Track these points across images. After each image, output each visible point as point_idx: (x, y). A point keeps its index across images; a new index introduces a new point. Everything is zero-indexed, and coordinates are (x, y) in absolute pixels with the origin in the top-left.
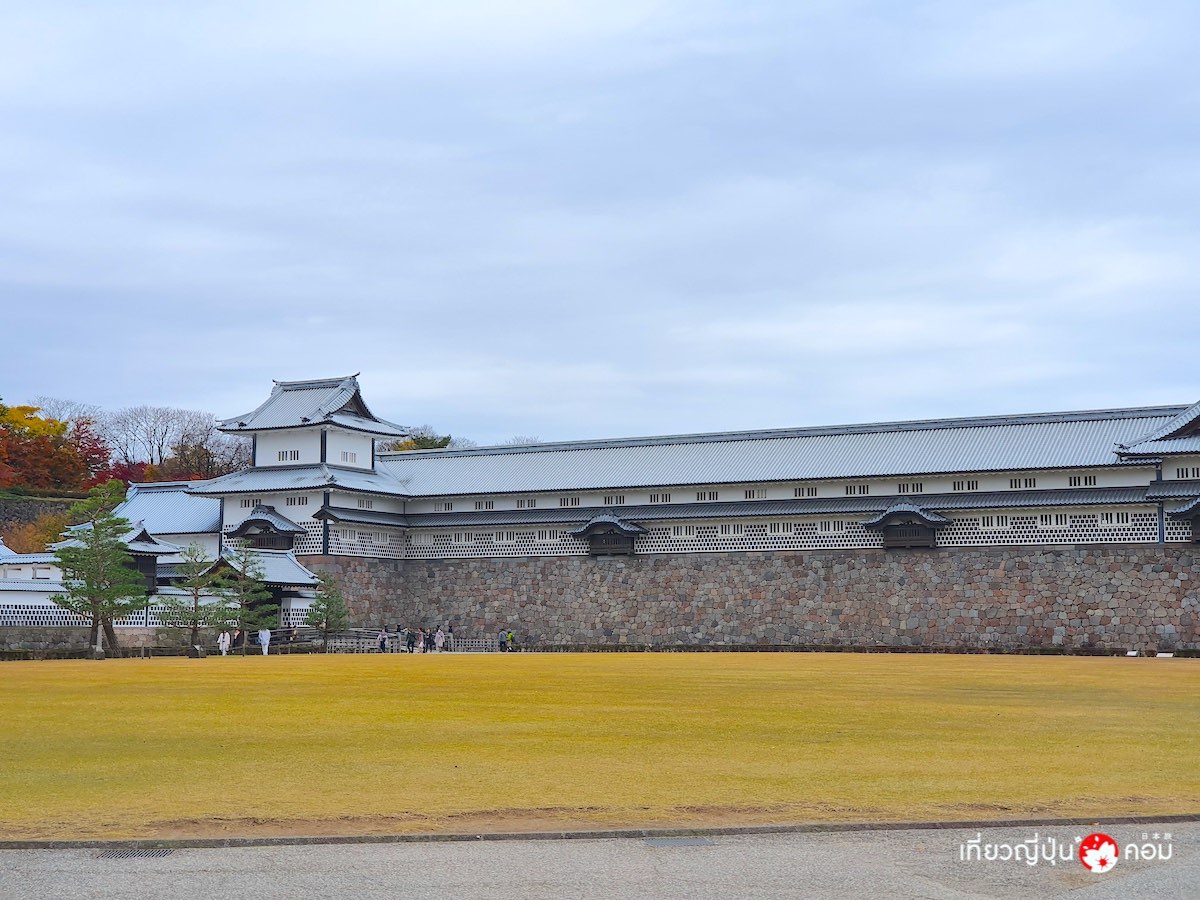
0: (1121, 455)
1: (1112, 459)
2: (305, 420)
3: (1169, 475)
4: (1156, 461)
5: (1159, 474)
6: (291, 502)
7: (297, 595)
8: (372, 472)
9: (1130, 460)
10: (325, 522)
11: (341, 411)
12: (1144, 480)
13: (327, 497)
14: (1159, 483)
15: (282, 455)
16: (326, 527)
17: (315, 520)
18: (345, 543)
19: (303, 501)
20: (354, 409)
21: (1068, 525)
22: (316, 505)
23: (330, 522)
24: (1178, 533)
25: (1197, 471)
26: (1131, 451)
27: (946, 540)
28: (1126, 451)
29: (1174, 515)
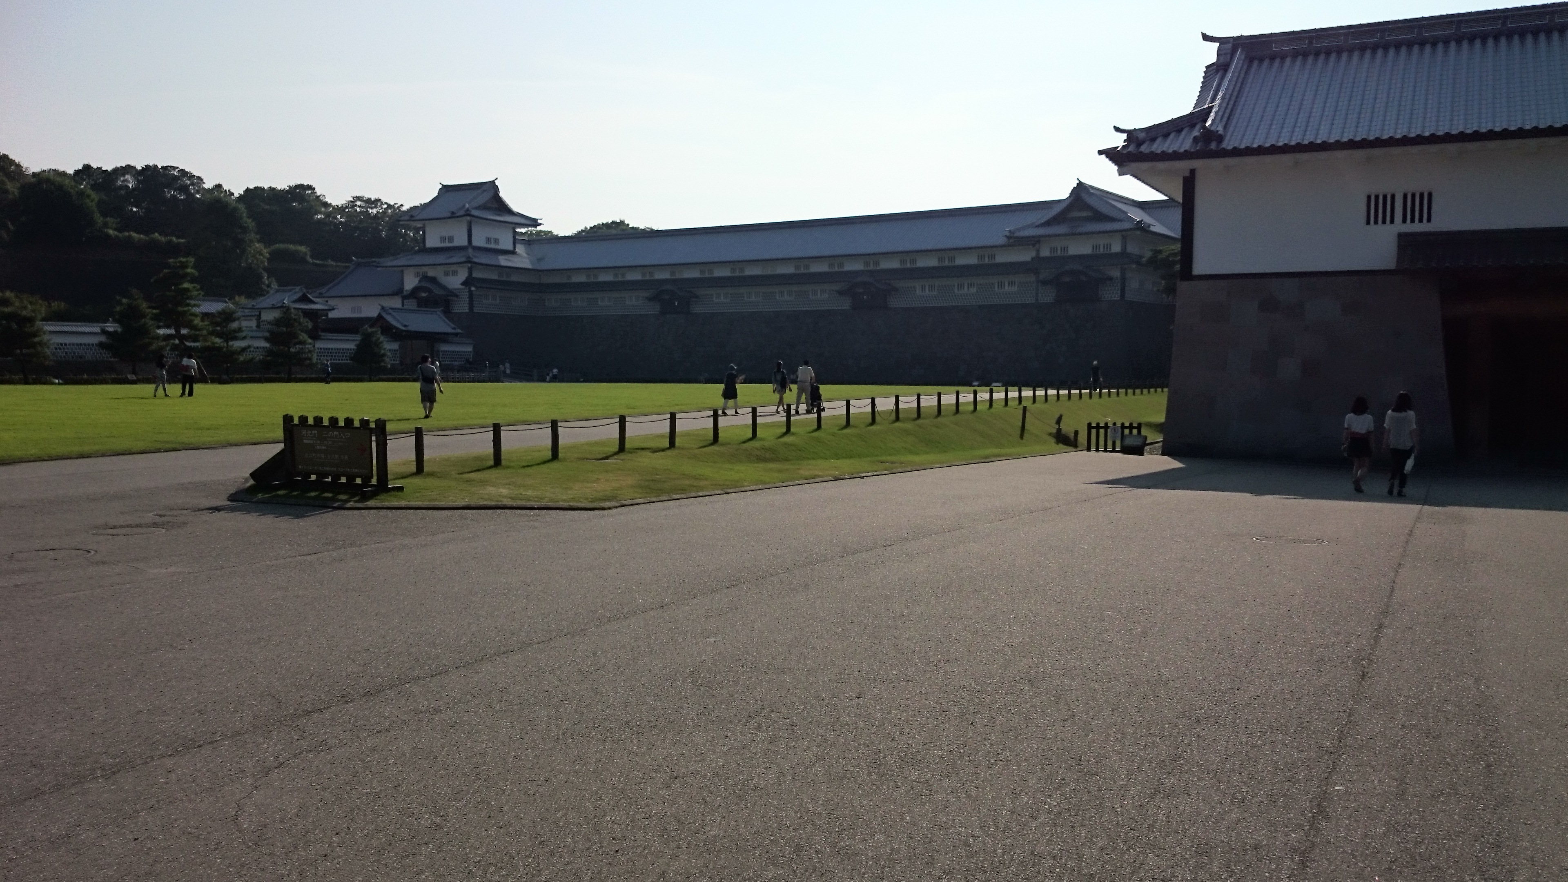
0: (1008, 238)
1: (1005, 241)
2: (453, 213)
3: (1045, 253)
4: (1034, 242)
5: (1038, 251)
6: (447, 274)
7: (446, 341)
8: (513, 252)
9: (1015, 241)
10: (470, 289)
11: (484, 207)
12: (1025, 256)
13: (470, 270)
14: (1038, 259)
15: (443, 239)
16: (470, 291)
17: (463, 287)
18: (489, 303)
19: (455, 273)
20: (496, 205)
21: (975, 291)
22: (463, 275)
23: (473, 289)
24: (1047, 296)
25: (1065, 249)
26: (1017, 234)
27: (896, 302)
28: (1012, 235)
29: (1044, 283)
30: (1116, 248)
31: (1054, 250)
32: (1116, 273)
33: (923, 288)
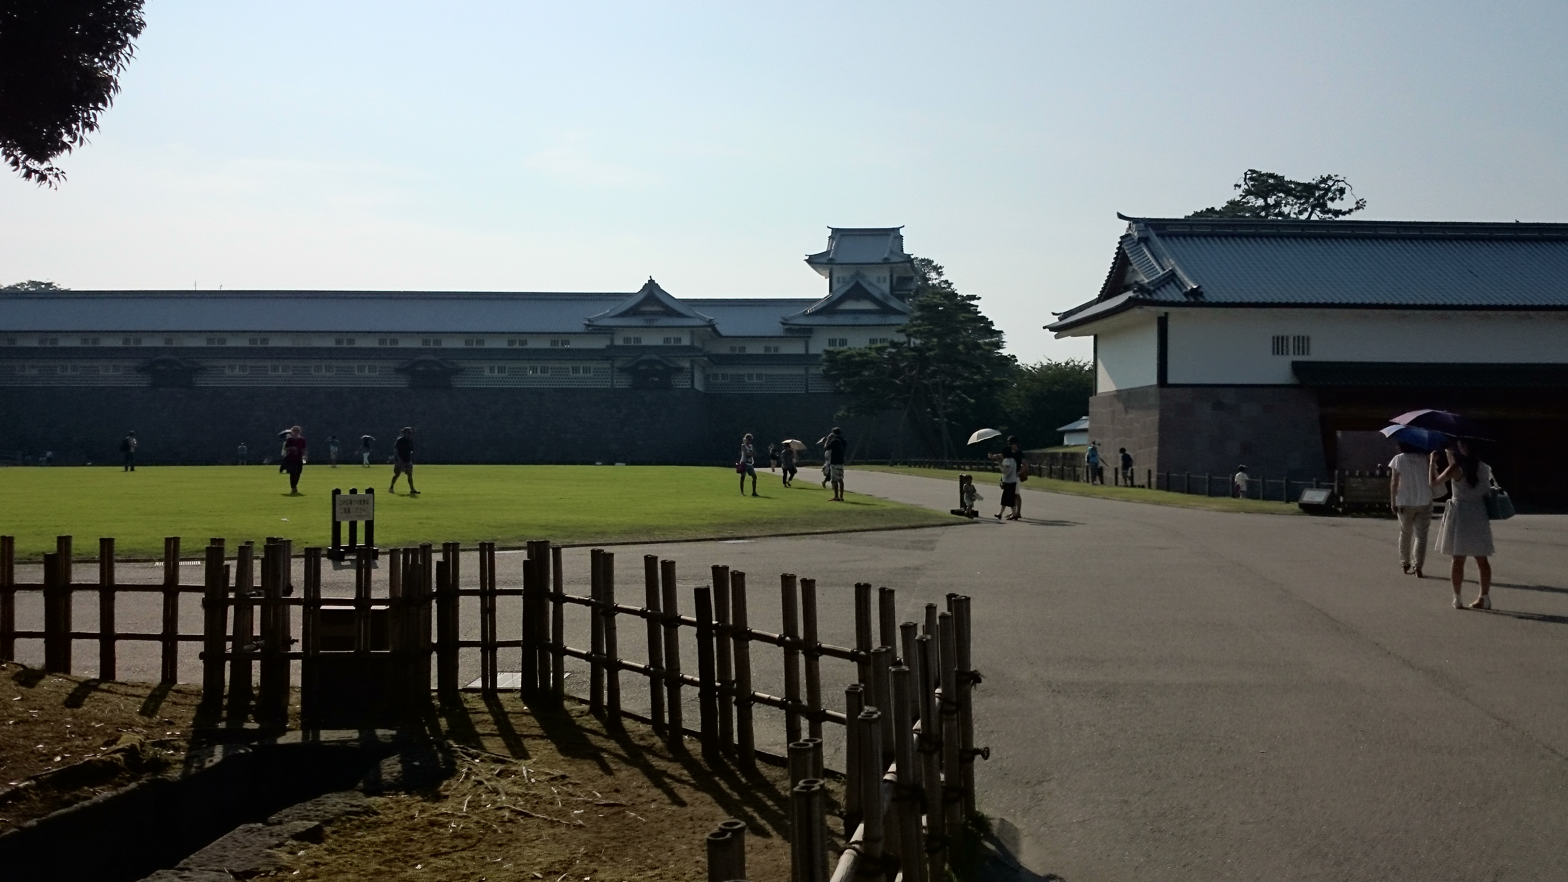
0: (588, 326)
1: (582, 329)
3: (619, 342)
4: (611, 331)
5: (612, 340)
9: (593, 329)
12: (600, 343)
14: (612, 347)
21: (549, 374)
24: (623, 382)
25: (638, 340)
26: (595, 323)
27: (459, 383)
28: (591, 323)
29: (622, 370)
30: (686, 341)
31: (627, 340)
32: (687, 365)
33: (492, 370)
